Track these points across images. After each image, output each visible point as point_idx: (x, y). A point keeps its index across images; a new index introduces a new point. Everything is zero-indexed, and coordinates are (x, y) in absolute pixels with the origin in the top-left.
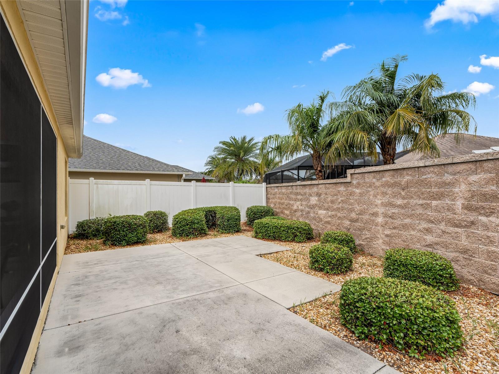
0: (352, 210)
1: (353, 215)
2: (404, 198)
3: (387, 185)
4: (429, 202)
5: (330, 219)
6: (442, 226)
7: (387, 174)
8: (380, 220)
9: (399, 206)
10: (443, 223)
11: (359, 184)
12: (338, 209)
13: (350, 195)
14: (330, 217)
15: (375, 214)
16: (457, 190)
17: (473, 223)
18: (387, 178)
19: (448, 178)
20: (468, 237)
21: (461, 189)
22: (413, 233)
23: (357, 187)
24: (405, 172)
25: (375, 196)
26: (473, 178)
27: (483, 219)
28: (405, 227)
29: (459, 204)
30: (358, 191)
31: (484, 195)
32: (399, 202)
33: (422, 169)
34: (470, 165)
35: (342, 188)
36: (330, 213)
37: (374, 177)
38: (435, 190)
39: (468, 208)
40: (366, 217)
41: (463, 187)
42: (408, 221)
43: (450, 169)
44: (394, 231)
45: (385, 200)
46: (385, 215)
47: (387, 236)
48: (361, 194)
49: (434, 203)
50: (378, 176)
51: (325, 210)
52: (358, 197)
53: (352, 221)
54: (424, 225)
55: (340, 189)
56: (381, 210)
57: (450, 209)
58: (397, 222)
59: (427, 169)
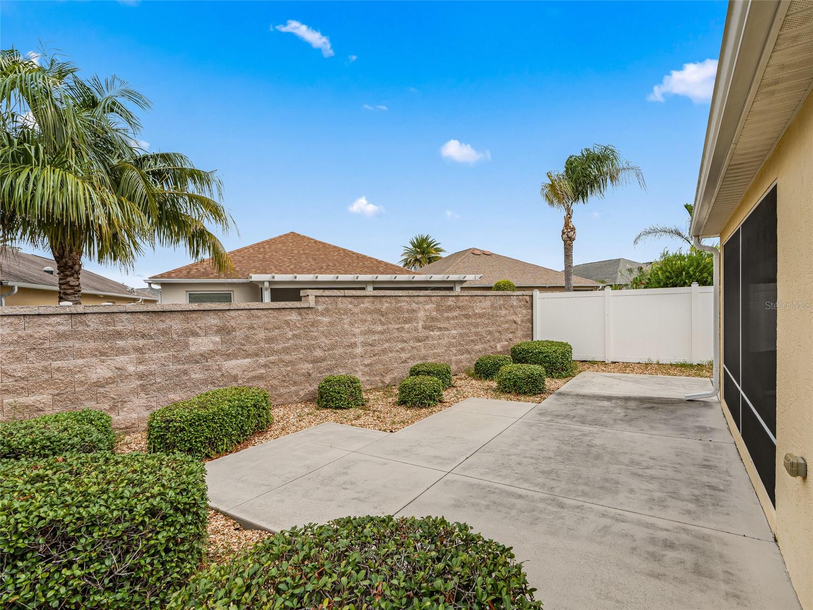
0: (310, 348)
1: (318, 353)
2: (383, 324)
3: (365, 311)
4: (403, 326)
5: (263, 371)
6: (411, 343)
7: (367, 300)
8: (359, 350)
9: (382, 333)
10: (412, 341)
11: (327, 310)
12: (286, 350)
13: (312, 325)
14: (265, 366)
15: (353, 345)
16: (419, 315)
17: (427, 337)
18: (366, 304)
19: (414, 306)
20: (425, 347)
21: (421, 314)
22: (390, 355)
23: (323, 314)
24: (384, 300)
25: (351, 324)
26: (427, 307)
27: (431, 333)
28: (384, 351)
29: (421, 324)
30: (326, 320)
31: (432, 318)
32: (380, 328)
33: (399, 298)
34: (427, 298)
35: (294, 317)
36: (262, 360)
37: (351, 303)
38: (406, 315)
39: (425, 328)
40: (339, 351)
41: (422, 312)
42: (386, 345)
43: (416, 299)
44: (374, 358)
45: (364, 328)
46: (365, 344)
47: (366, 366)
48: (331, 324)
49: (407, 326)
50: (355, 301)
51: (248, 356)
52: (326, 328)
53: (315, 361)
54: (400, 345)
55: (288, 318)
56: (360, 340)
57: (416, 329)
58: (377, 349)
59: (402, 298)
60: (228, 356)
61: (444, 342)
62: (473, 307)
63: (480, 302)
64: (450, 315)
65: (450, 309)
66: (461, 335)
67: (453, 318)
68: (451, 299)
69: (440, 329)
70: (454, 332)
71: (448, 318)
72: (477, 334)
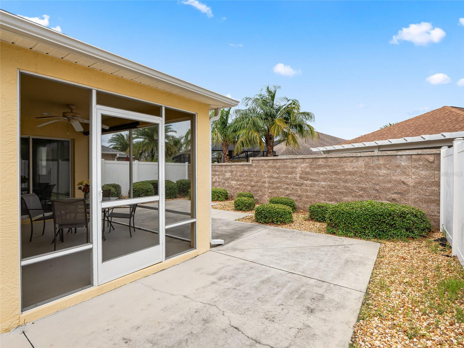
0: (251, 181)
1: (253, 183)
2: (277, 174)
3: (270, 167)
4: (287, 175)
5: (239, 187)
6: (292, 186)
7: (271, 161)
8: (267, 185)
9: (276, 178)
10: (293, 185)
11: (256, 166)
12: (244, 180)
13: (251, 172)
14: (239, 185)
15: (264, 182)
16: (297, 170)
17: (302, 184)
18: (270, 163)
19: (294, 165)
20: (301, 190)
21: (299, 170)
22: (281, 190)
23: (255, 168)
24: (278, 161)
25: (264, 173)
26: (303, 165)
27: (305, 182)
28: (278, 188)
29: (298, 176)
30: (256, 170)
31: (306, 172)
32: (275, 176)
33: (285, 160)
34: (302, 160)
35: (246, 168)
36: (239, 183)
37: (264, 163)
38: (290, 170)
39: (301, 178)
40: (259, 184)
41: (300, 169)
42: (279, 185)
43: (296, 161)
44: (273, 190)
45: (269, 175)
46: (269, 183)
47: (270, 193)
48: (257, 172)
49: (290, 176)
50: (266, 162)
51: (235, 181)
52: (255, 173)
53: (252, 186)
54: (286, 186)
55: (245, 168)
56: (267, 180)
57: (295, 178)
58: (274, 186)
59: (287, 160)
60: (232, 180)
61: (316, 188)
62: (342, 166)
63: (352, 162)
64: (319, 171)
65: (320, 167)
66: (330, 187)
67: (322, 174)
68: (321, 160)
69: (312, 180)
70: (323, 183)
71: (318, 173)
72: (346, 188)
